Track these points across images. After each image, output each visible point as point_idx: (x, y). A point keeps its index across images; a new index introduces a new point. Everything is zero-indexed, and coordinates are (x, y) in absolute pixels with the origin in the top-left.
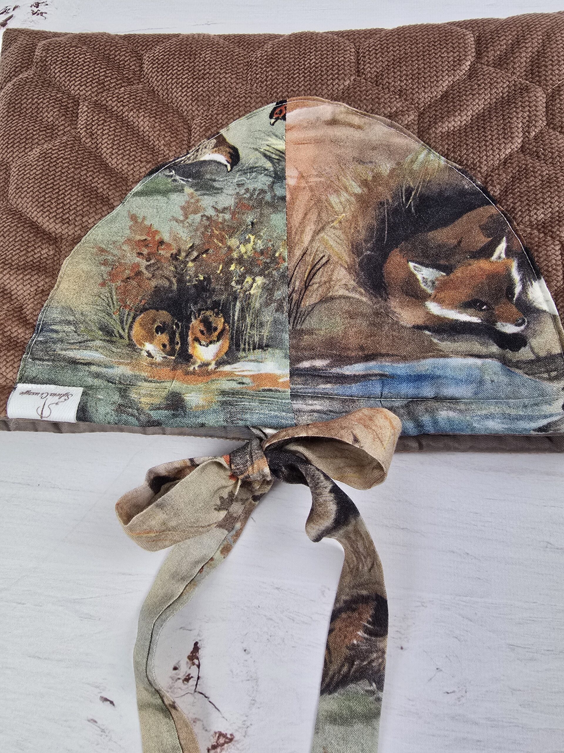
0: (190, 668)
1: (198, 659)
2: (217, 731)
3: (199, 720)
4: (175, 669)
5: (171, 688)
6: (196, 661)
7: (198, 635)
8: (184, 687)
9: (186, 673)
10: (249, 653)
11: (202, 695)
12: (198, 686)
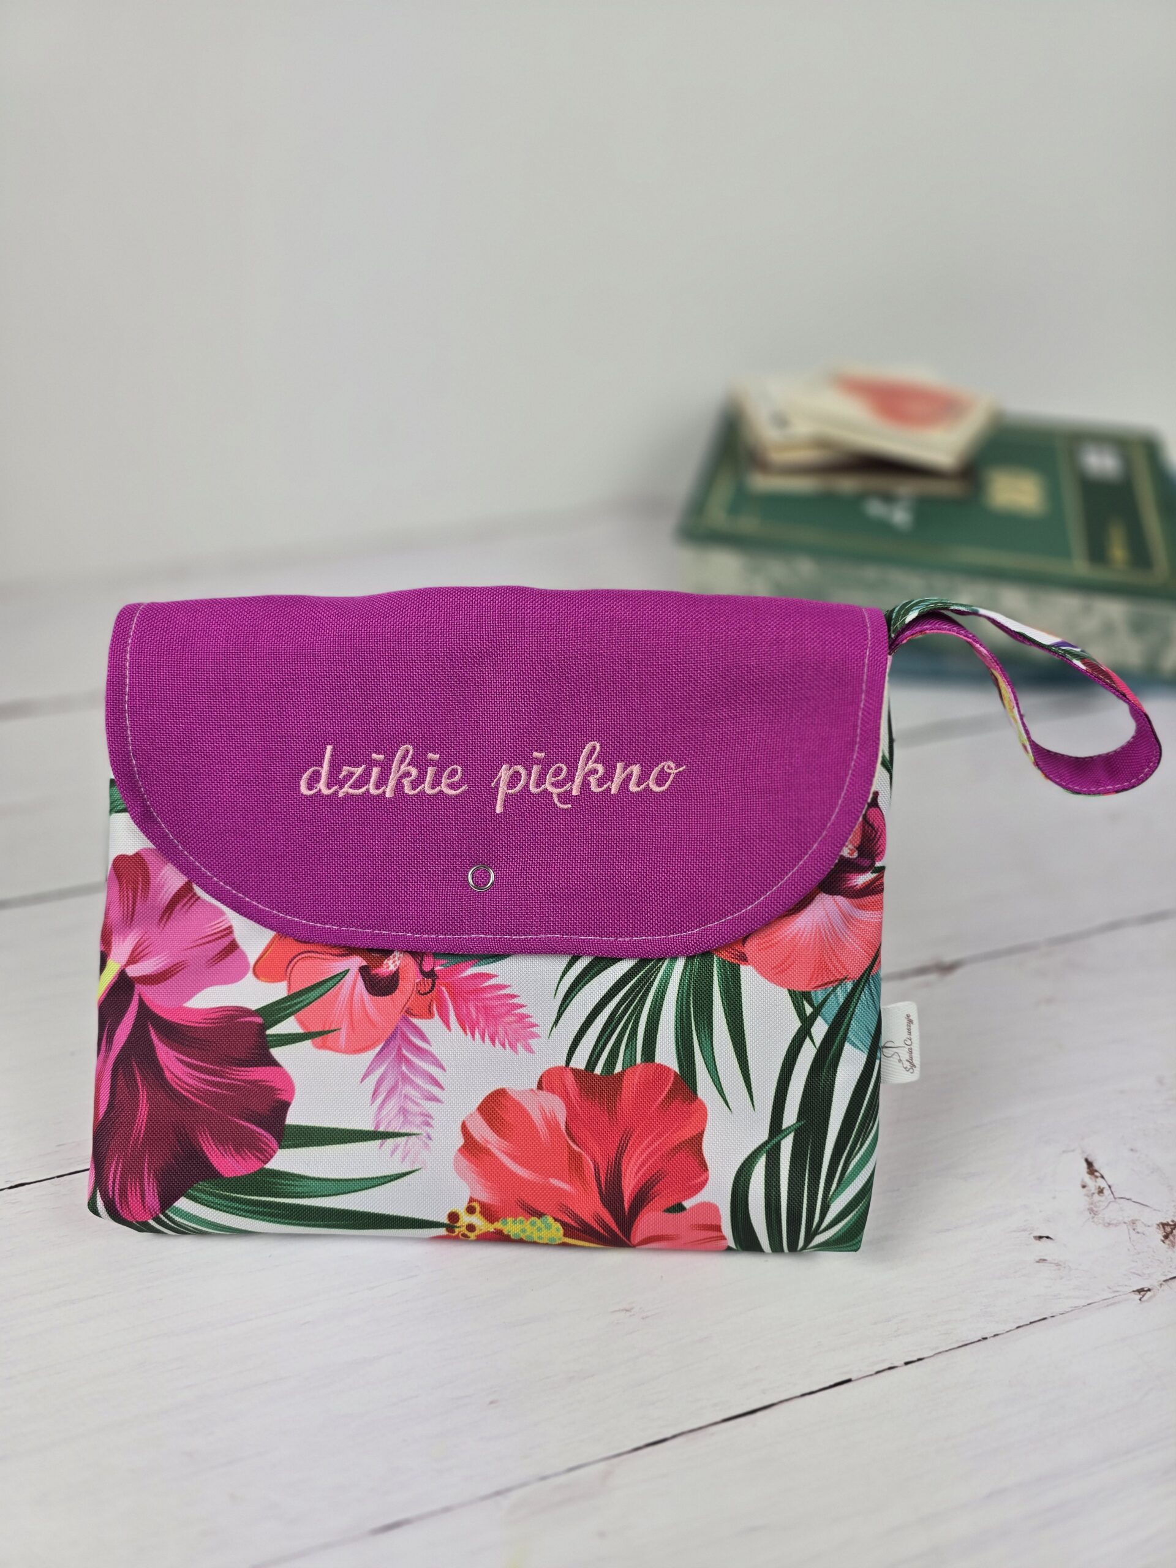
0: (1096, 1181)
1: (1096, 1171)
2: (1158, 1222)
3: (1137, 1220)
4: (1084, 1187)
5: (1092, 1204)
6: (1097, 1174)
7: (1083, 1152)
8: (1103, 1199)
9: (1095, 1186)
10: (1136, 1151)
11: (1122, 1200)
12: (1114, 1193)
